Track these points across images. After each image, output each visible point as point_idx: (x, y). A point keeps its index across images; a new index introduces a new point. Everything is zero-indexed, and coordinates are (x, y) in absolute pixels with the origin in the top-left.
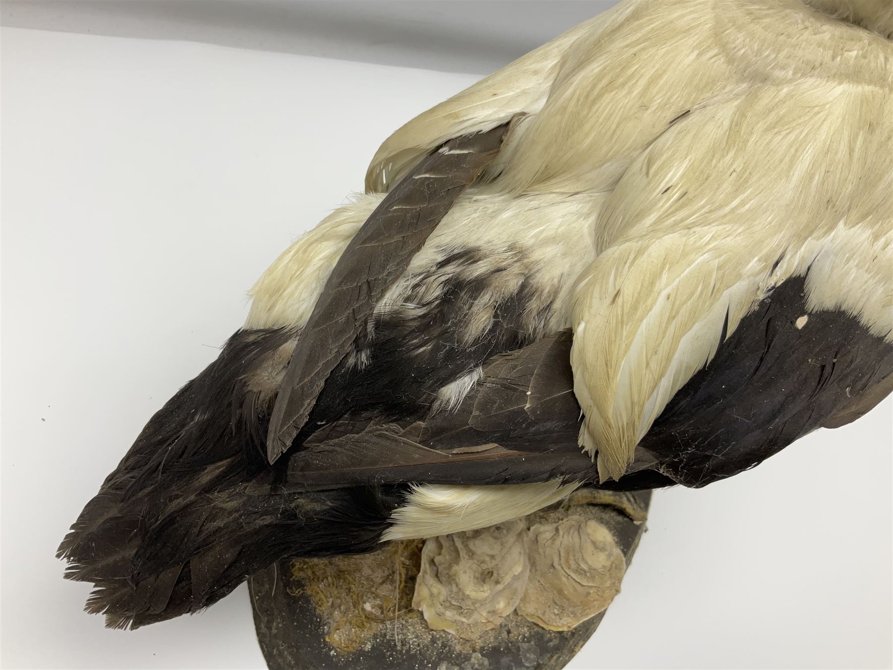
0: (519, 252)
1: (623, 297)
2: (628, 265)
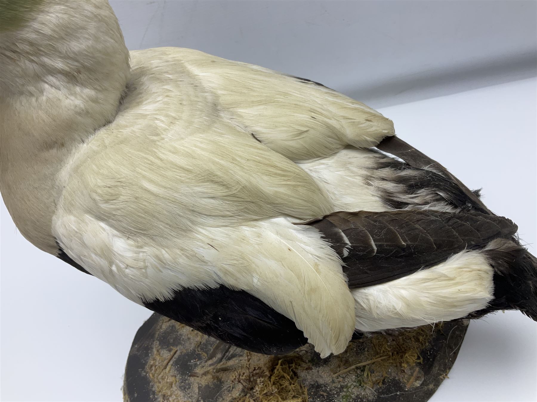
0: (368, 180)
1: (367, 117)
2: (355, 121)
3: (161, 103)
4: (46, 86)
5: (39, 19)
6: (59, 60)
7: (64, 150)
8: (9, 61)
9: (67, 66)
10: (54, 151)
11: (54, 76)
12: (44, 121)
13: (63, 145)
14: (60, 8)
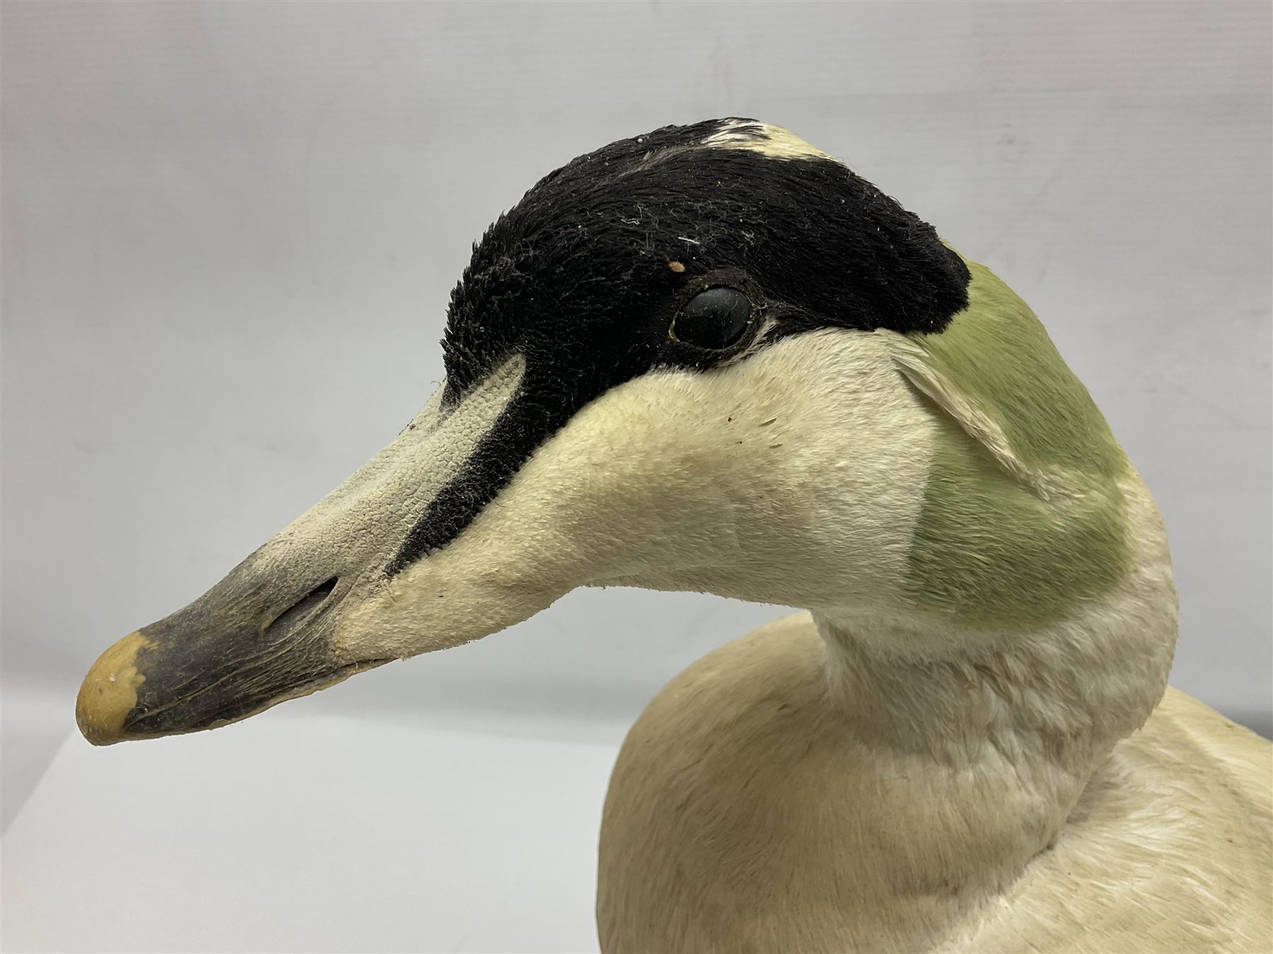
3: (1181, 829)
4: (991, 750)
5: (1088, 619)
6: (1059, 705)
7: (952, 904)
8: (953, 684)
9: (1065, 719)
10: (928, 903)
11: (1021, 734)
12: (949, 829)
13: (955, 891)
14: (1135, 604)
